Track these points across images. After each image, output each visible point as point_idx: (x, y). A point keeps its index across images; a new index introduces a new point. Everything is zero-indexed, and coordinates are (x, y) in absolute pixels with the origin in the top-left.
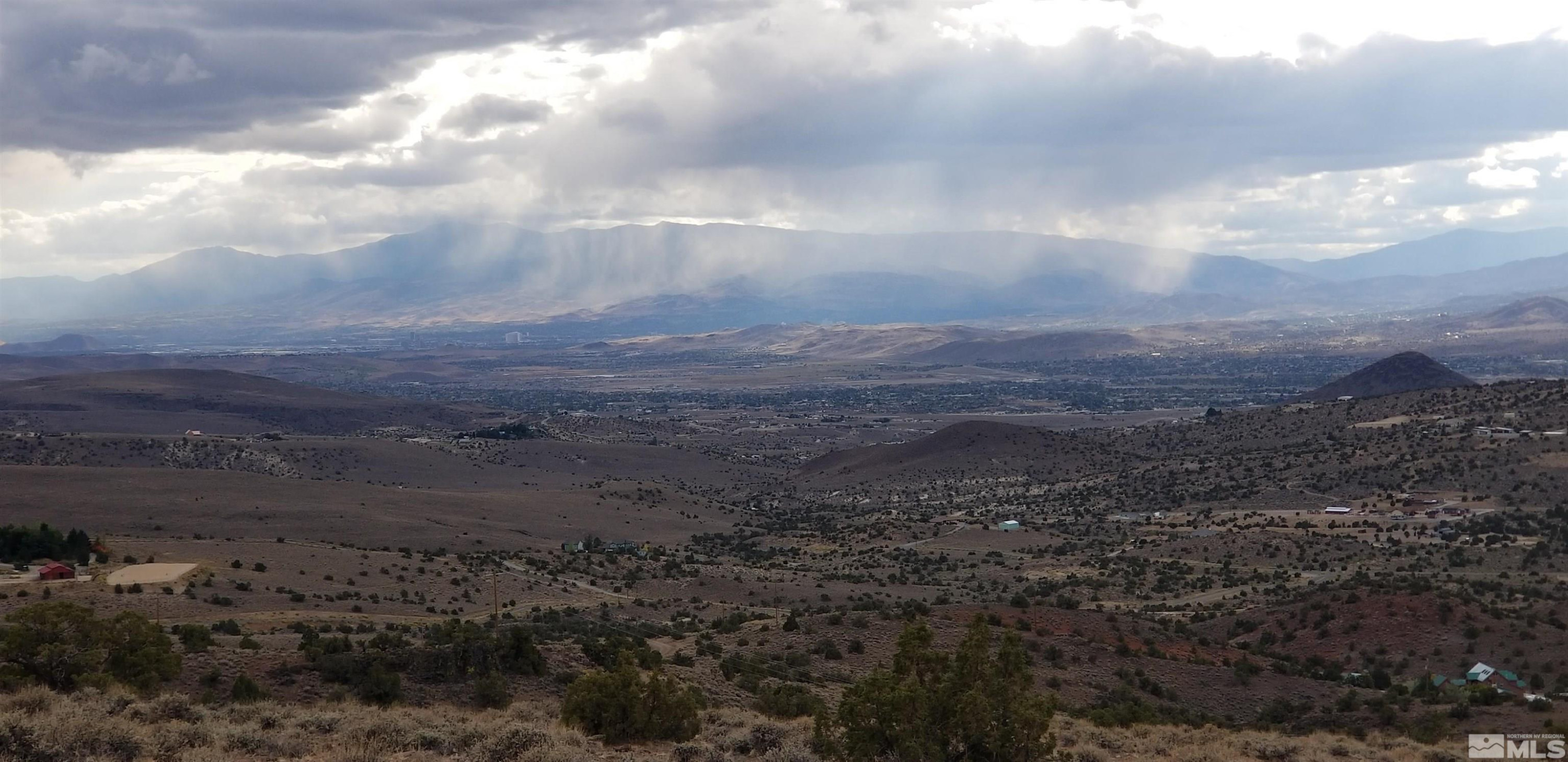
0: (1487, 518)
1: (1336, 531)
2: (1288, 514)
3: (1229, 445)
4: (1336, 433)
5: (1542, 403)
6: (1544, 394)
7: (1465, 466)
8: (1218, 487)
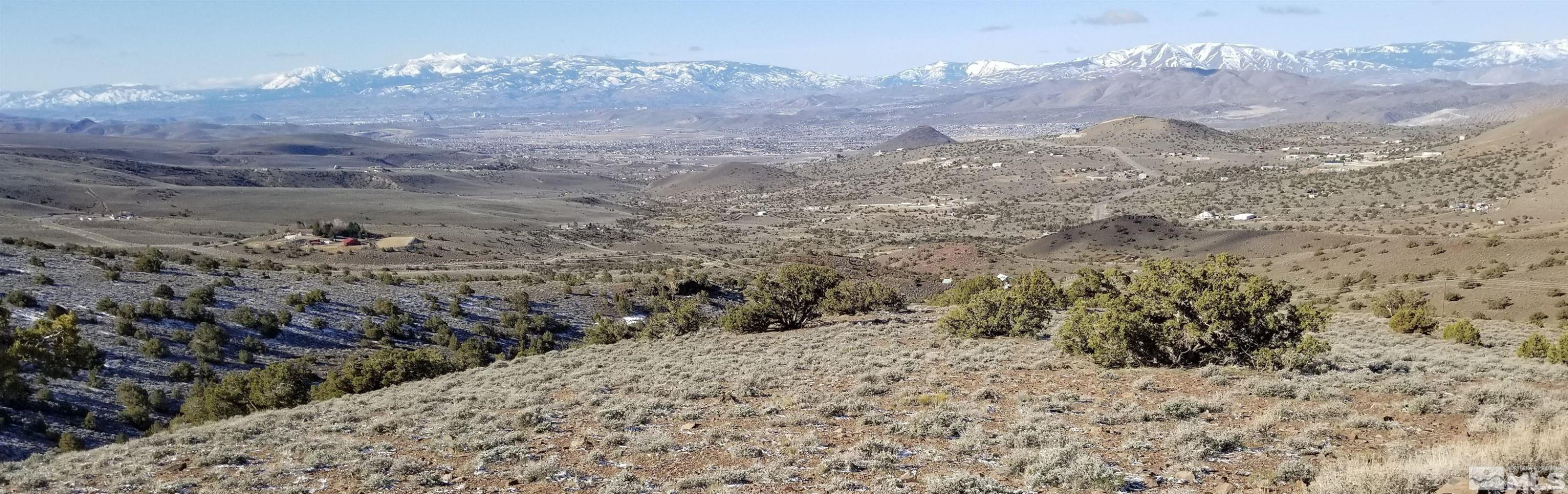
0: (972, 207)
1: (907, 214)
2: (885, 206)
3: (850, 173)
4: (898, 166)
5: (990, 151)
6: (990, 147)
7: (960, 182)
8: (851, 194)
